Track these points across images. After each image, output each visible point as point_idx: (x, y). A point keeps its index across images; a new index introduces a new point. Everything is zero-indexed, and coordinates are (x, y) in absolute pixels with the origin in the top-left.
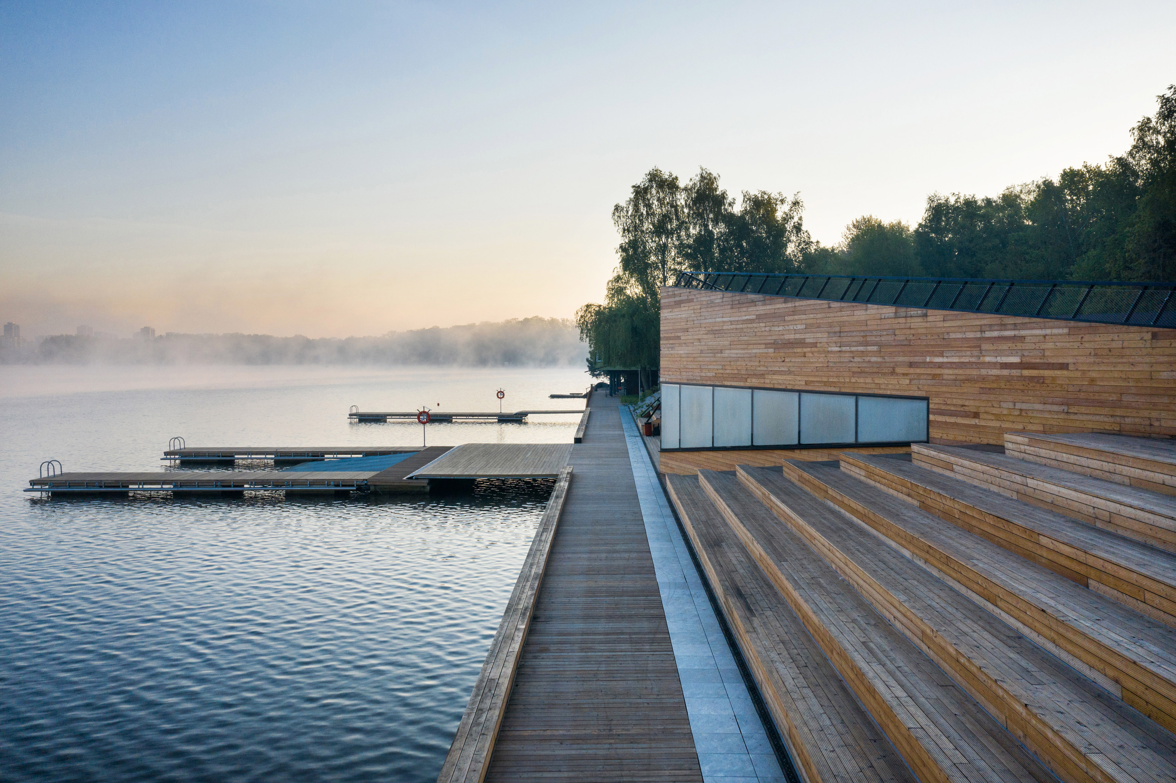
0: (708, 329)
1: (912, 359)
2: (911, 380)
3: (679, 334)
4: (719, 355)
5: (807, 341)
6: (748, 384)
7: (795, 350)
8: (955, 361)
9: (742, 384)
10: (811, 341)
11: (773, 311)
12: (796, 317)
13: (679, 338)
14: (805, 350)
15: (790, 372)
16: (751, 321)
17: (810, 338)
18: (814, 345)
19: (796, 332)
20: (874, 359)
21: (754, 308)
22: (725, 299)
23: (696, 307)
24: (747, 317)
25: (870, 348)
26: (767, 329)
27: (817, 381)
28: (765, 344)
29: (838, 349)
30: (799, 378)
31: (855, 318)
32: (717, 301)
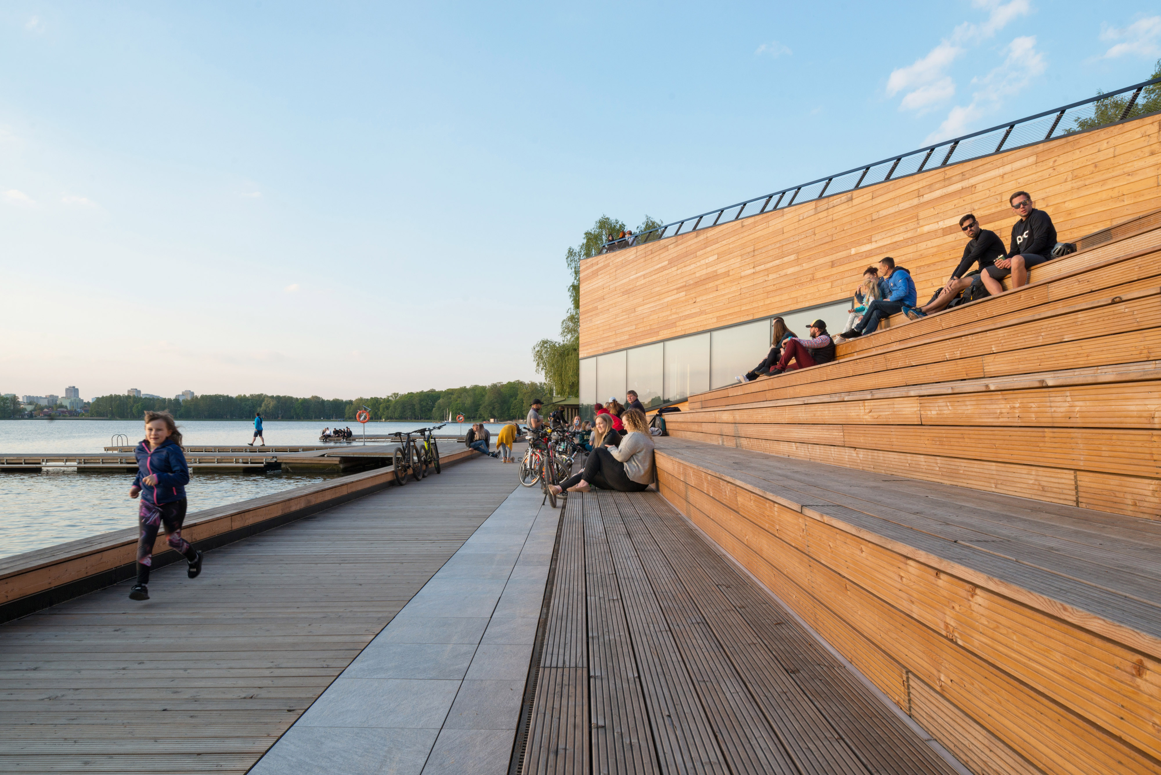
0: (623, 290)
1: (834, 257)
2: (832, 282)
3: (596, 305)
4: (633, 315)
5: (719, 272)
6: (660, 338)
7: (707, 286)
8: (886, 243)
9: (654, 339)
10: (723, 270)
11: (684, 250)
12: (708, 249)
13: (596, 308)
14: (717, 283)
15: (702, 313)
16: (664, 268)
17: (721, 268)
18: (727, 274)
19: (708, 266)
20: (790, 271)
21: (666, 254)
22: (638, 254)
23: (611, 271)
24: (660, 266)
25: (786, 259)
26: (679, 272)
27: (729, 314)
28: (677, 289)
29: (752, 271)
30: (710, 316)
31: (771, 229)
32: (632, 257)
